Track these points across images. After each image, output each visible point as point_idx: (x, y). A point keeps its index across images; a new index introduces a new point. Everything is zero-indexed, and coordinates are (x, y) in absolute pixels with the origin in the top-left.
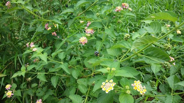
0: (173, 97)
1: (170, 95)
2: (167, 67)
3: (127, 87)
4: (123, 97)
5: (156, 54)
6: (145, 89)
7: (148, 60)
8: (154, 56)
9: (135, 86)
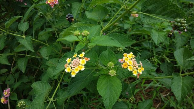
0: (183, 78)
1: (179, 77)
2: (181, 26)
3: (111, 64)
4: (104, 82)
5: (161, 9)
6: (142, 66)
7: (148, 20)
8: (157, 12)
9: (124, 62)
